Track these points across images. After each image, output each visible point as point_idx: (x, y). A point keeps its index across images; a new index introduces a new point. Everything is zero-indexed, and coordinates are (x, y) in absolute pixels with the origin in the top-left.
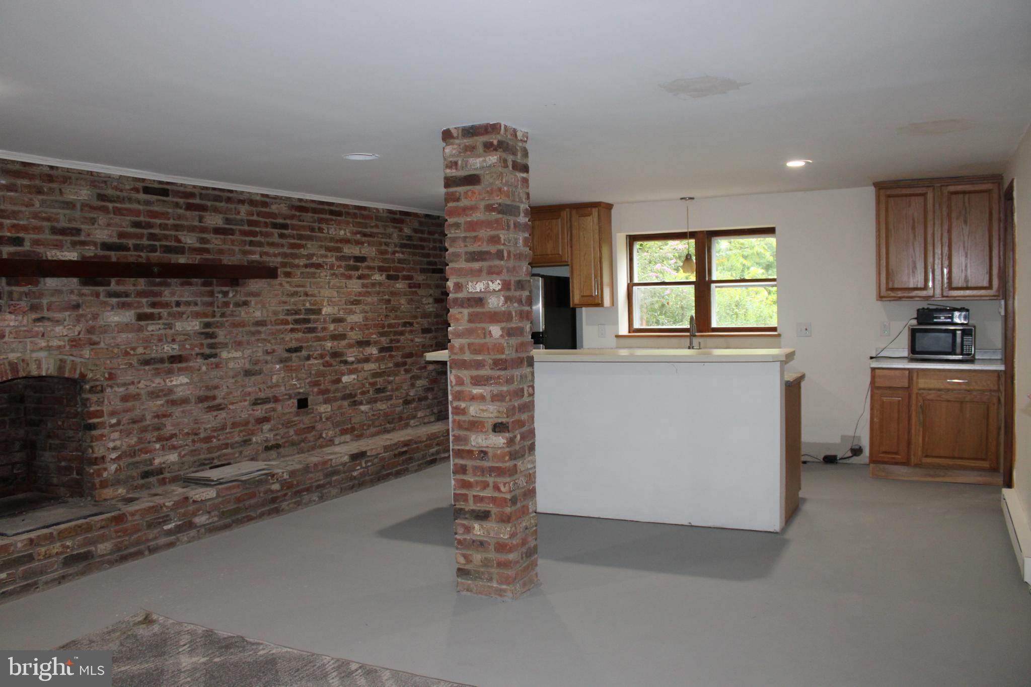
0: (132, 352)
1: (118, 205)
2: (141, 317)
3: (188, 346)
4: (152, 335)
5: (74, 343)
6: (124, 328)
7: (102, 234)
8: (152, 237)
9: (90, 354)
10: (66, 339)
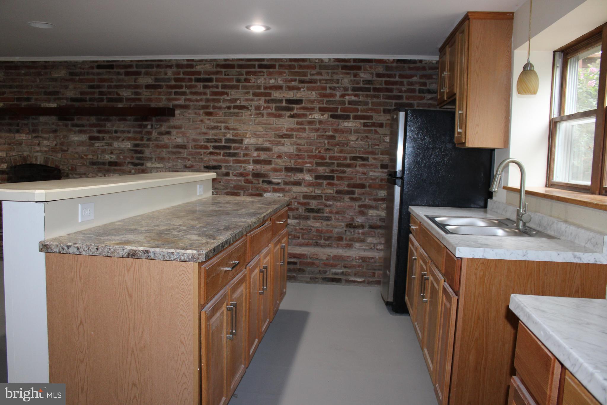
0: (85, 157)
1: (82, 77)
2: (91, 138)
3: (121, 157)
4: (98, 149)
5: (53, 150)
6: (82, 143)
7: (70, 94)
8: (101, 93)
9: (62, 156)
10: (50, 147)
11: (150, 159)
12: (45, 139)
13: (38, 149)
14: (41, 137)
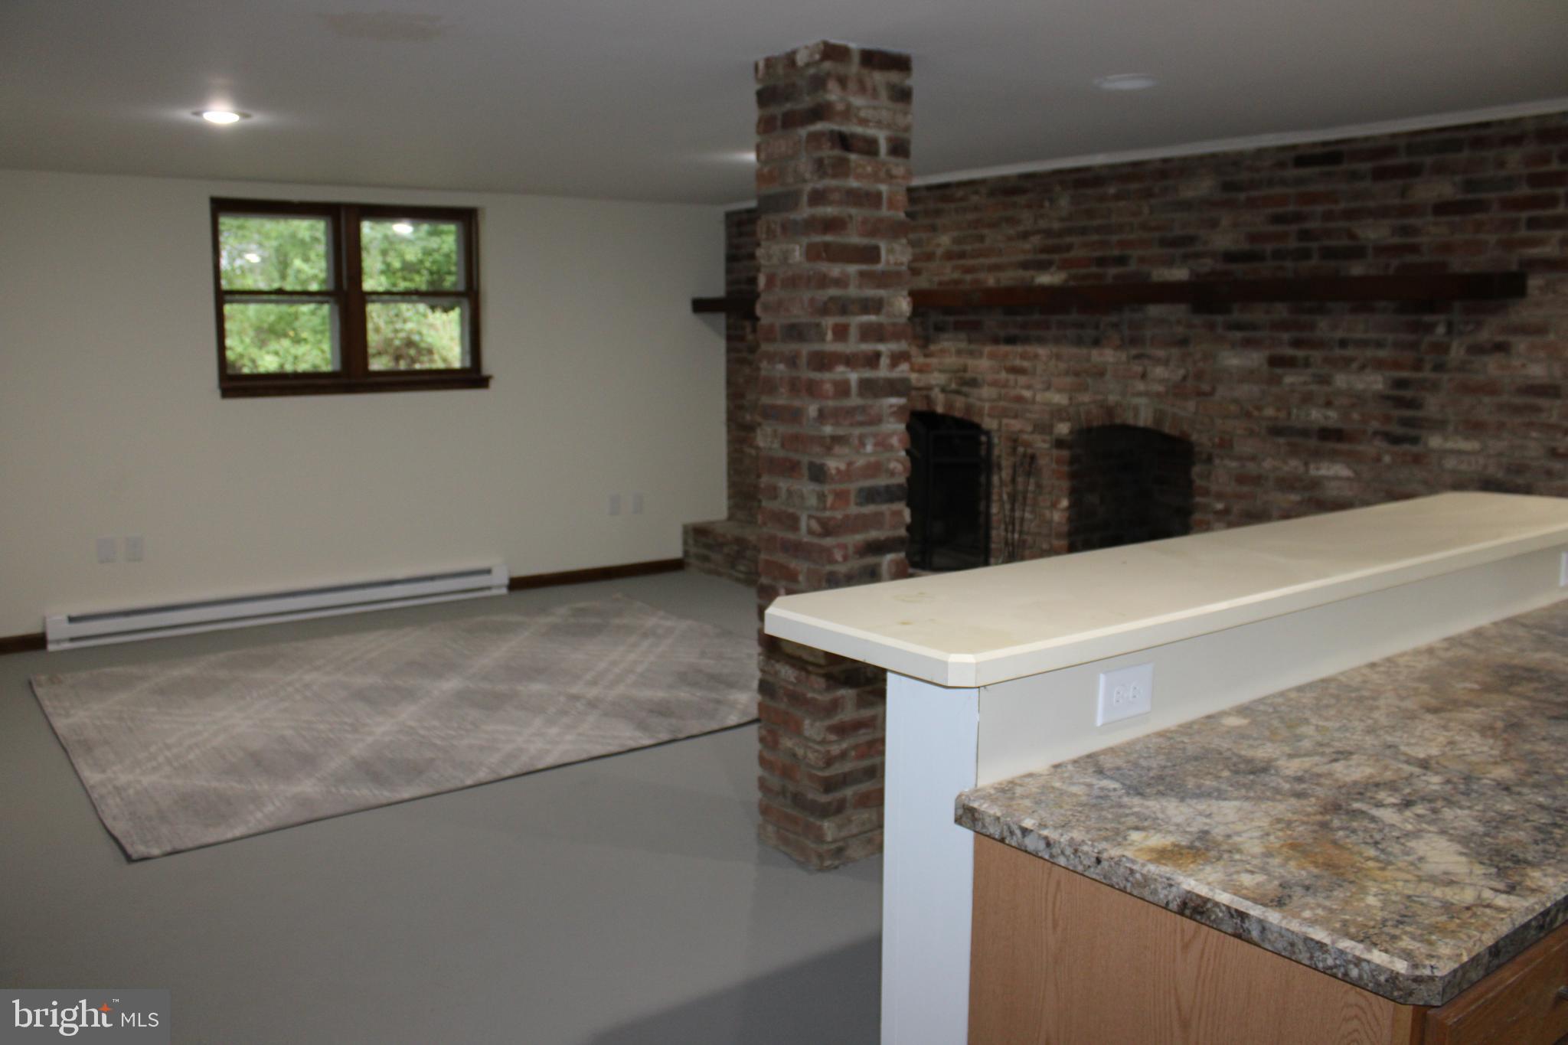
0: (1256, 413)
1: (1254, 194)
2: (1275, 362)
3: (1356, 416)
4: (1293, 391)
5: (1177, 391)
6: (1247, 376)
7: (1223, 240)
8: (1305, 235)
9: (1197, 409)
10: (1170, 384)
11: (1439, 425)
12: (1158, 361)
13: (1141, 386)
14: (1149, 357)
